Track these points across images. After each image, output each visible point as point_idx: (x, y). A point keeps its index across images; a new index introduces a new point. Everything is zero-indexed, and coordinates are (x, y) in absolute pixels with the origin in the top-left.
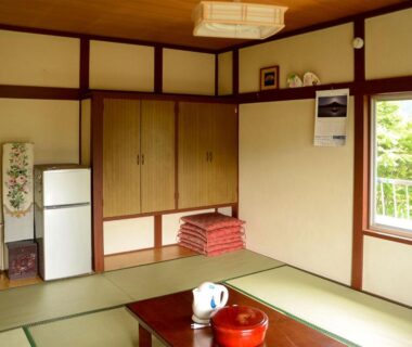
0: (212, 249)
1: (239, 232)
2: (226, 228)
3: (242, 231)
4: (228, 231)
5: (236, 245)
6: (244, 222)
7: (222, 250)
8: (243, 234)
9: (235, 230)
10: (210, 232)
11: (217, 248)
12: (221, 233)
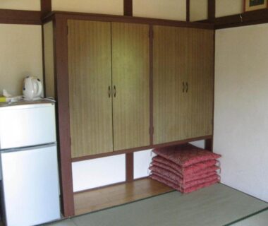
0: (188, 186)
1: (214, 166)
2: (202, 162)
3: (217, 164)
4: (204, 166)
5: (211, 179)
6: (220, 156)
7: (198, 185)
8: (218, 167)
9: (211, 164)
10: (186, 168)
11: (193, 184)
12: (197, 168)
